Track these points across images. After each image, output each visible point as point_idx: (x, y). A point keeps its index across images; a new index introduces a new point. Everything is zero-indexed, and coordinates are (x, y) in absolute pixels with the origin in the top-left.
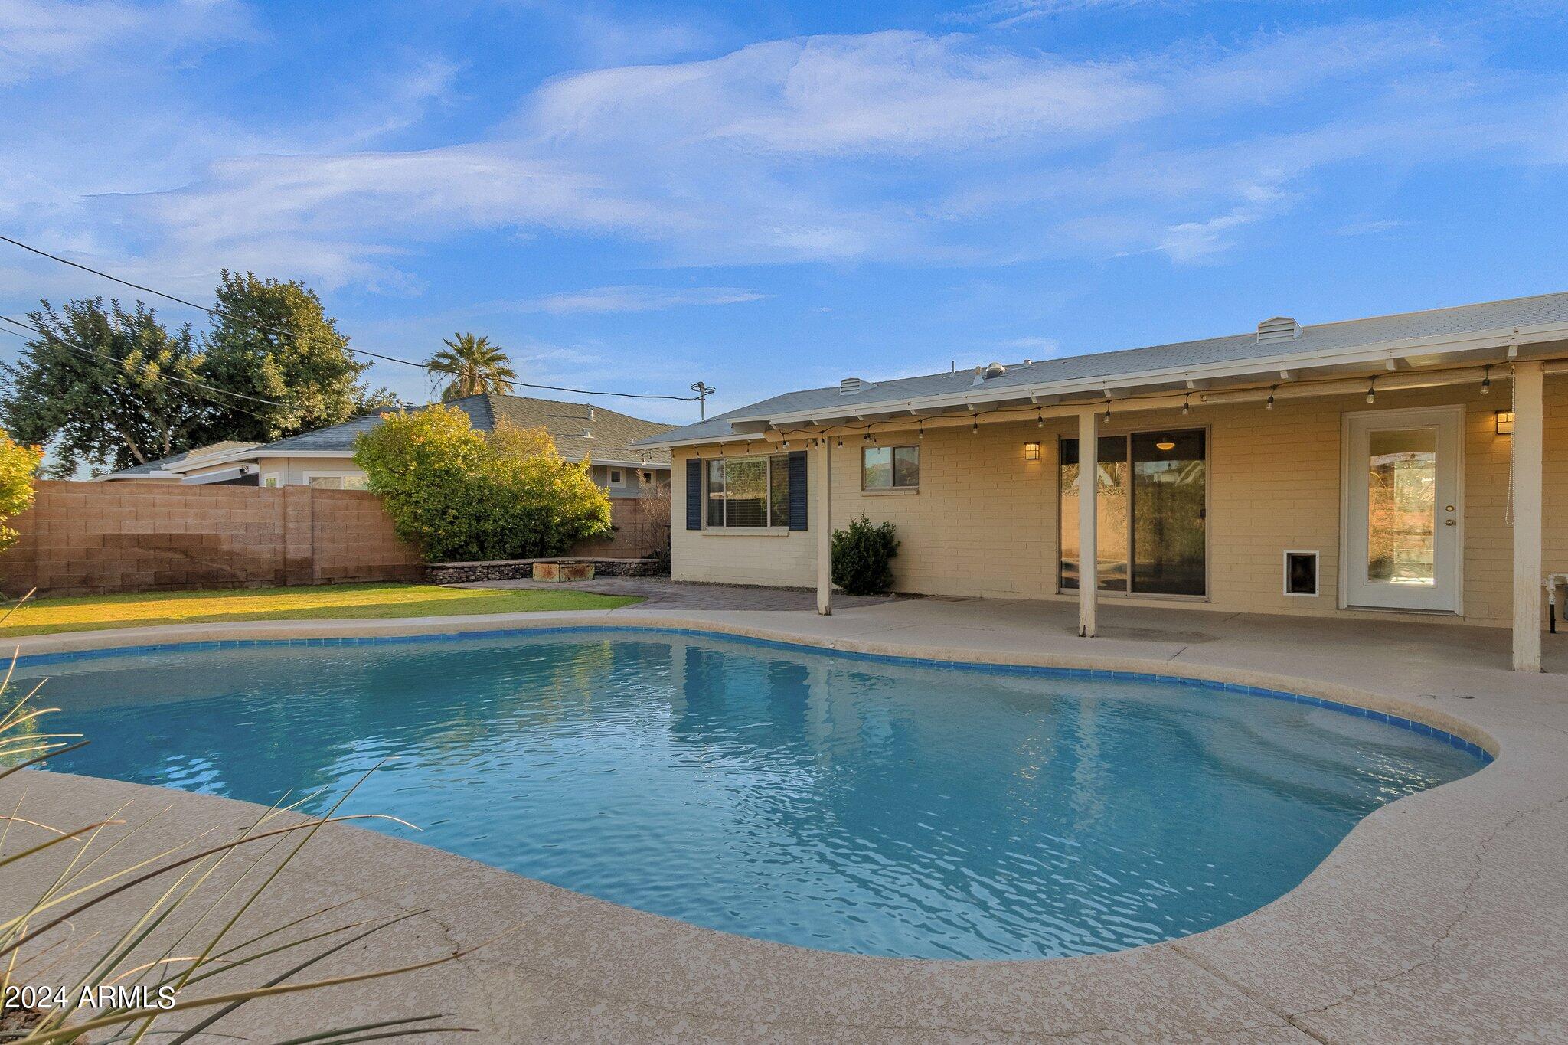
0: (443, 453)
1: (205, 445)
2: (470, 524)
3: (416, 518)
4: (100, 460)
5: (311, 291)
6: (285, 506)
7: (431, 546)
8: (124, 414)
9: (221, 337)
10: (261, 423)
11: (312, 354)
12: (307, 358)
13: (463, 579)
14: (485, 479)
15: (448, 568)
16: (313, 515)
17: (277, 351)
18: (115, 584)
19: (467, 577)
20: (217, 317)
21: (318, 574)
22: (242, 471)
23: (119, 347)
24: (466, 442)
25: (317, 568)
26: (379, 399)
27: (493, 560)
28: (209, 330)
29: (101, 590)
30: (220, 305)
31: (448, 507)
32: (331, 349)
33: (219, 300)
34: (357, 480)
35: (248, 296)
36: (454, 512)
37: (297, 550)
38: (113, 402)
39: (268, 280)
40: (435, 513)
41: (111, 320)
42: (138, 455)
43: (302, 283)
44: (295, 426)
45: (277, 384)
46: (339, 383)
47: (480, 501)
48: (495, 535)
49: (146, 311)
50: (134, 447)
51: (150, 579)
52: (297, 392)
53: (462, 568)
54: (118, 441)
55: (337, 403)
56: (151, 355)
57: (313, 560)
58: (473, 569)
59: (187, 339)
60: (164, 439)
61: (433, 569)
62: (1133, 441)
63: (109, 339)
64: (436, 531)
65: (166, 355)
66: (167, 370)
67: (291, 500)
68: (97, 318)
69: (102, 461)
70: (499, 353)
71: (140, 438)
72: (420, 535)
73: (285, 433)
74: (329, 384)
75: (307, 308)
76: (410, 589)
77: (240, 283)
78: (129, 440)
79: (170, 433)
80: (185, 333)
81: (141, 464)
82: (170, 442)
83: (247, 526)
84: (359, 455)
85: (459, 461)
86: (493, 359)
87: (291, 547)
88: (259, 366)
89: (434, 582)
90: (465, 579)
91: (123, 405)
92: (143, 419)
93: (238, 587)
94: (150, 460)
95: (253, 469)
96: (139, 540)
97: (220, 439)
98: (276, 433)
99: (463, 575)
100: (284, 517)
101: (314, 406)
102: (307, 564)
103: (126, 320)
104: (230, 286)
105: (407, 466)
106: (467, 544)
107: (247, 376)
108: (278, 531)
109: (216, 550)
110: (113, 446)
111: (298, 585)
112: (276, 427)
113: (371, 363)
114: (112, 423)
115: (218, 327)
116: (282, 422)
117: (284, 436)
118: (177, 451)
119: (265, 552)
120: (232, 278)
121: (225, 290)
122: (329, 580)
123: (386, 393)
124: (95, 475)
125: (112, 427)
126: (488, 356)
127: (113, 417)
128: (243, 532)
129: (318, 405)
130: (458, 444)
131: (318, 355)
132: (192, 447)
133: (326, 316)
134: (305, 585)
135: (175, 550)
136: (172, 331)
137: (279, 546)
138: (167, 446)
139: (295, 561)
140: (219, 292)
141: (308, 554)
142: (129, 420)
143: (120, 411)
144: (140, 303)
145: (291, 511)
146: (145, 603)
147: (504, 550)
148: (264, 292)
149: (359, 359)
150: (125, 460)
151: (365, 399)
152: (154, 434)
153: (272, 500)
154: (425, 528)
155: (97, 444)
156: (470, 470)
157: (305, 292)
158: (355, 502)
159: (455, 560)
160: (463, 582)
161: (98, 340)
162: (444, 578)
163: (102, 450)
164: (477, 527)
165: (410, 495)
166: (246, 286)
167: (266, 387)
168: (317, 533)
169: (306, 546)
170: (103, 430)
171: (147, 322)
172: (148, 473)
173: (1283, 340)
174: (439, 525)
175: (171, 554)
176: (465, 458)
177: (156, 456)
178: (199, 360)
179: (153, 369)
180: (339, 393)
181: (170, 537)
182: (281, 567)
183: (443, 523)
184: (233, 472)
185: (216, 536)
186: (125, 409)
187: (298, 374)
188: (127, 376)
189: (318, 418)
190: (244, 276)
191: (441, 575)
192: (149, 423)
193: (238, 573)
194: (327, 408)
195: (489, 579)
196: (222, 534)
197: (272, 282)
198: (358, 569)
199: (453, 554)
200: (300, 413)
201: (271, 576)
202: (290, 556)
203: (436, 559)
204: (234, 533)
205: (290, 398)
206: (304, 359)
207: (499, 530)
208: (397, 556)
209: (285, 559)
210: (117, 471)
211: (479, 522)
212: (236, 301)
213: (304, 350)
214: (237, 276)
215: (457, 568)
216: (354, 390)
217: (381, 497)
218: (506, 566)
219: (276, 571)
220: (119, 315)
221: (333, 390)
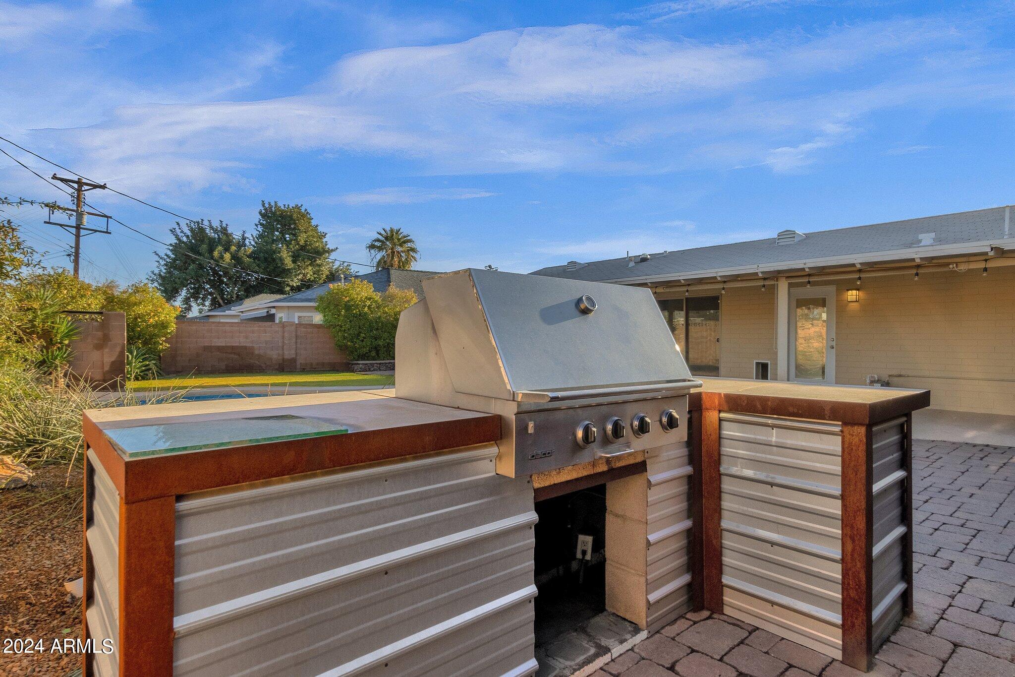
0: (358, 305)
1: (253, 296)
2: (371, 341)
3: (345, 338)
4: (202, 304)
5: (306, 210)
6: (284, 332)
7: (352, 352)
8: (214, 280)
9: (261, 236)
10: (280, 283)
11: (306, 245)
12: (304, 246)
13: (367, 369)
14: (380, 318)
15: (359, 364)
16: (297, 337)
17: (288, 244)
18: (209, 369)
19: (369, 369)
20: (259, 226)
21: (298, 366)
22: (268, 312)
23: (212, 244)
24: (369, 299)
25: (298, 363)
26: (341, 268)
27: (384, 360)
28: (255, 233)
29: (203, 372)
30: (260, 220)
31: (361, 333)
32: (316, 242)
33: (260, 217)
34: (318, 318)
35: (274, 214)
36: (363, 335)
37: (289, 354)
38: (208, 274)
39: (284, 205)
40: (353, 335)
41: (208, 231)
42: (221, 301)
43: (302, 205)
44: (297, 284)
45: (288, 263)
46: (320, 260)
47: (377, 329)
48: (384, 347)
49: (224, 225)
50: (218, 297)
51: (224, 367)
52: (298, 265)
53: (367, 364)
54: (211, 294)
55: (319, 271)
56: (227, 249)
57: (296, 359)
58: (372, 365)
59: (244, 239)
60: (233, 292)
61: (352, 364)
62: (686, 302)
63: (207, 241)
64: (354, 345)
65: (233, 248)
66: (234, 257)
67: (287, 329)
68: (202, 230)
69: (204, 305)
70: (409, 238)
71: (221, 293)
72: (347, 347)
73: (292, 288)
74: (315, 261)
75: (304, 220)
76: (340, 374)
77: (271, 207)
78: (216, 293)
79: (236, 289)
80: (243, 235)
81: (221, 306)
82: (236, 294)
83: (266, 342)
84: (318, 306)
85: (366, 309)
86: (405, 242)
87: (286, 352)
88: (279, 252)
89: (353, 371)
90: (368, 370)
91: (213, 276)
92: (223, 282)
93: (262, 372)
94: (226, 304)
95: (273, 311)
96: (220, 349)
97: (260, 292)
98: (288, 289)
99: (367, 368)
100: (283, 337)
101: (307, 273)
102: (293, 361)
103: (215, 231)
104: (266, 209)
105: (340, 312)
106: (370, 351)
107: (274, 258)
108: (280, 345)
109: (253, 353)
110: (209, 297)
111: (289, 372)
112: (288, 285)
113: (337, 248)
114: (209, 284)
115: (260, 232)
116: (291, 283)
117: (292, 290)
118: (240, 299)
119: (274, 355)
120: (267, 205)
121: (263, 211)
122: (304, 369)
123: (345, 264)
124: (200, 313)
125: (209, 286)
126: (402, 240)
127: (209, 282)
128: (265, 345)
129: (309, 272)
130: (366, 300)
131: (309, 245)
132: (247, 297)
133: (313, 223)
134: (292, 371)
135: (235, 353)
136: (237, 235)
137: (281, 352)
138: (235, 296)
139: (288, 360)
140: (260, 213)
141: (294, 356)
142: (217, 284)
143: (212, 278)
144: (221, 222)
145: (286, 335)
146: (221, 378)
147: (389, 355)
148: (283, 211)
149: (330, 246)
150: (215, 305)
151: (334, 267)
152: (228, 290)
153: (278, 329)
154: (349, 343)
155: (201, 296)
156: (372, 313)
157: (303, 211)
158: (316, 330)
159: (364, 360)
160: (367, 371)
161: (202, 241)
162: (357, 369)
163: (204, 299)
164: (375, 343)
165: (341, 327)
166: (273, 209)
167: (283, 264)
168: (298, 346)
169: (293, 352)
170: (204, 288)
171: (224, 230)
172: (225, 312)
173: (788, 243)
174: (356, 342)
175: (233, 356)
176: (369, 307)
177: (229, 302)
178: (250, 249)
179: (227, 256)
180: (319, 266)
181: (233, 347)
182: (281, 362)
183: (358, 341)
184: (263, 313)
185: (253, 347)
186: (215, 277)
187: (298, 256)
188: (215, 260)
189: (309, 279)
190: (273, 204)
191: (356, 367)
192: (226, 285)
193: (262, 365)
194: (314, 274)
195: (380, 370)
196: (256, 346)
197: (287, 206)
198: (318, 364)
199: (363, 357)
200: (300, 277)
201: (277, 367)
202: (286, 357)
203: (354, 359)
204: (261, 345)
205: (295, 269)
206: (303, 248)
207: (386, 344)
208: (336, 357)
209: (283, 358)
210: (212, 309)
211: (376, 340)
212: (268, 217)
213: (302, 243)
214: (269, 204)
215: (364, 364)
216: (328, 263)
217: (329, 327)
218: (389, 363)
219: (279, 364)
220: (211, 227)
221: (317, 264)
